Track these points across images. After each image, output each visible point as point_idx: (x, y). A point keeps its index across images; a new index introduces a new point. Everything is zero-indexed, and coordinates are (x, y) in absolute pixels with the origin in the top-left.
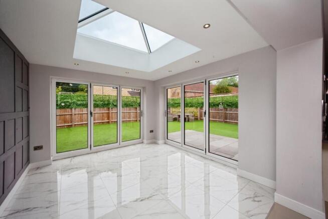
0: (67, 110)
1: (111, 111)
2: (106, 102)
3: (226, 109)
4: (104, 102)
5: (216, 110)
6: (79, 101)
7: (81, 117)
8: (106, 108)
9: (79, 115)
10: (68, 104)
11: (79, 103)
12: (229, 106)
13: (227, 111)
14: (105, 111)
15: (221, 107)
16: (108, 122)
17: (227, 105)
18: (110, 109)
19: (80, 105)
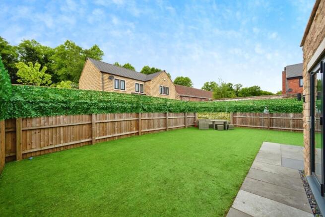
0: (84, 116)
1: (140, 118)
2: (135, 105)
3: (271, 114)
4: (133, 104)
5: (256, 116)
6: (101, 101)
7: (103, 127)
8: (134, 113)
9: (102, 125)
10: (86, 106)
11: (101, 105)
12: (276, 110)
13: (272, 116)
14: (132, 117)
15: (265, 111)
16: (138, 133)
17: (273, 109)
18: (140, 114)
19: (103, 108)
